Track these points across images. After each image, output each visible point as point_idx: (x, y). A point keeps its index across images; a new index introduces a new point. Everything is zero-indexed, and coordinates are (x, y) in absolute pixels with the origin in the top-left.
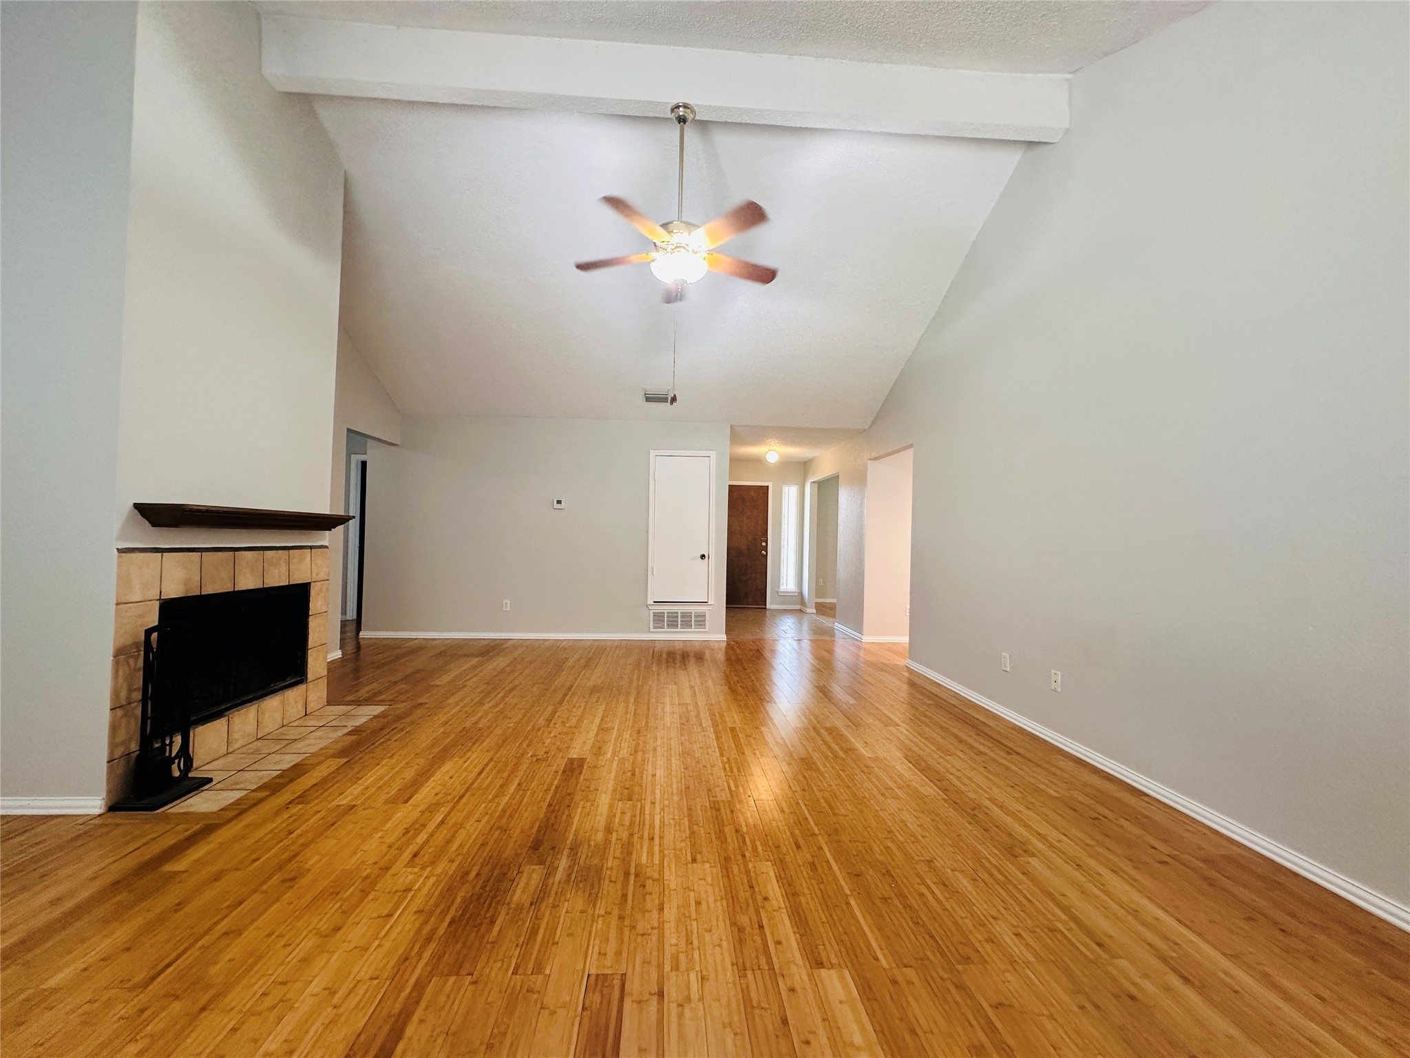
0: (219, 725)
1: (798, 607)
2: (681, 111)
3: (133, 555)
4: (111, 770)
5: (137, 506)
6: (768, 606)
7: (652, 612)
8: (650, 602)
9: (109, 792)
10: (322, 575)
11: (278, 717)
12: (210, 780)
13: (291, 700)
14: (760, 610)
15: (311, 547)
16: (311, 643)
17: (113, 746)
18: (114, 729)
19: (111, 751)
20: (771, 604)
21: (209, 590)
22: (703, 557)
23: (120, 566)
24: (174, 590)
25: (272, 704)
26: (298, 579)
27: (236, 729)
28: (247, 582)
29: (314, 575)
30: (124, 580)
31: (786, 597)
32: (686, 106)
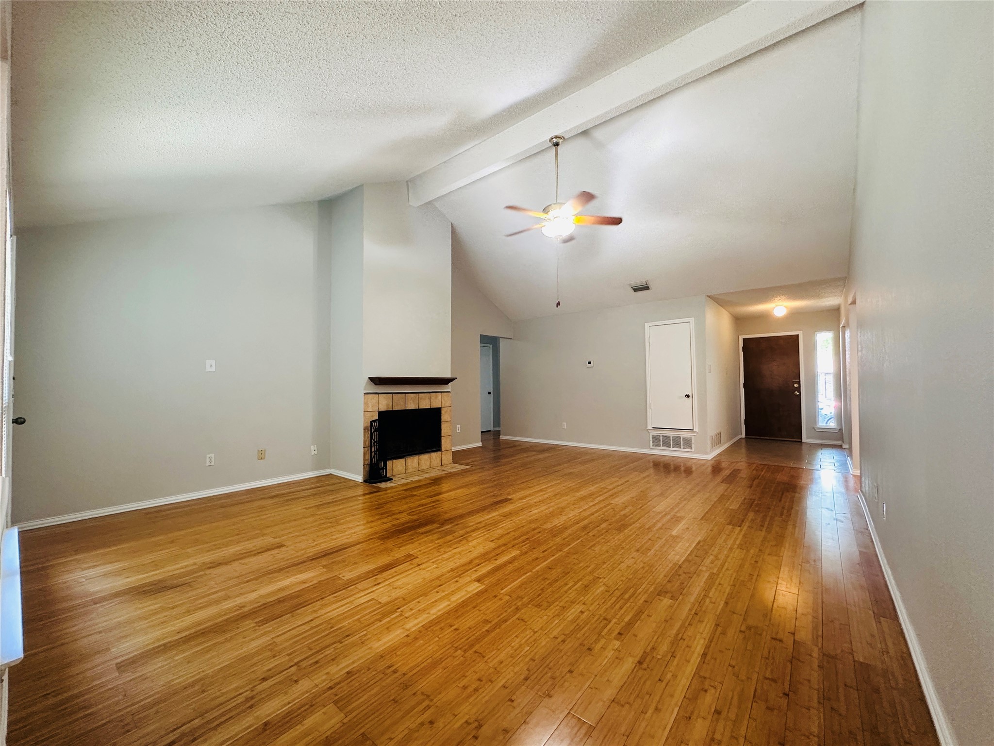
0: (402, 461)
1: (839, 443)
2: (555, 140)
3: (369, 395)
4: (364, 468)
5: (369, 378)
6: (804, 440)
7: (651, 434)
8: (650, 427)
9: (364, 475)
10: (448, 405)
11: (428, 463)
12: (392, 479)
13: (434, 457)
14: (791, 443)
15: (441, 392)
16: (442, 435)
17: (365, 460)
18: (365, 454)
19: (364, 462)
20: (807, 438)
21: (396, 408)
22: (688, 396)
23: (364, 399)
24: (383, 408)
25: (425, 457)
26: (435, 405)
27: (409, 464)
28: (411, 406)
29: (443, 404)
30: (366, 404)
31: (825, 433)
32: (556, 137)
